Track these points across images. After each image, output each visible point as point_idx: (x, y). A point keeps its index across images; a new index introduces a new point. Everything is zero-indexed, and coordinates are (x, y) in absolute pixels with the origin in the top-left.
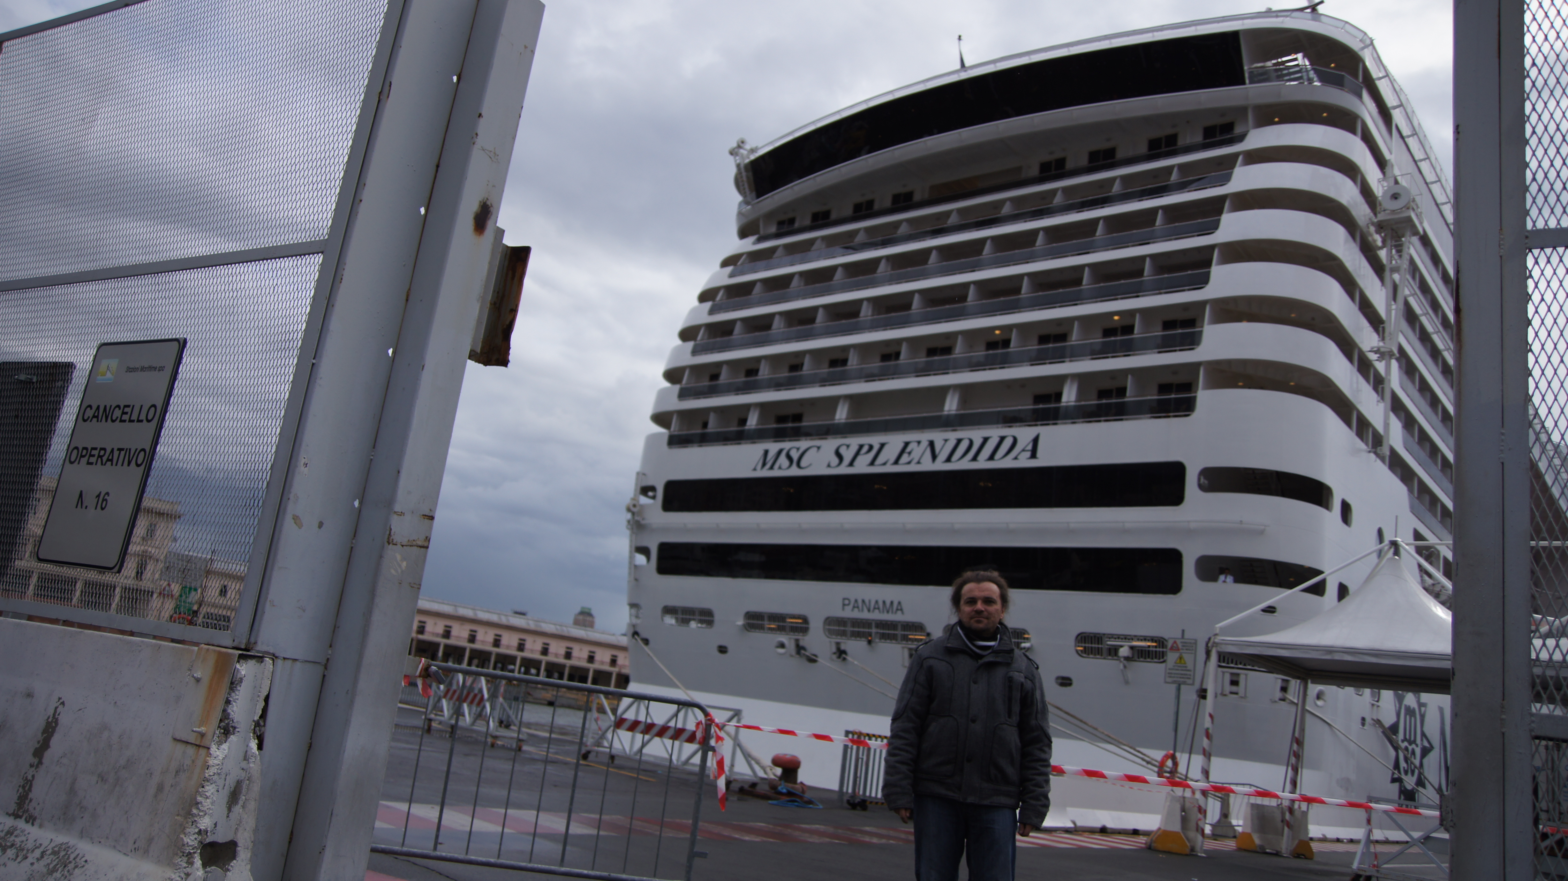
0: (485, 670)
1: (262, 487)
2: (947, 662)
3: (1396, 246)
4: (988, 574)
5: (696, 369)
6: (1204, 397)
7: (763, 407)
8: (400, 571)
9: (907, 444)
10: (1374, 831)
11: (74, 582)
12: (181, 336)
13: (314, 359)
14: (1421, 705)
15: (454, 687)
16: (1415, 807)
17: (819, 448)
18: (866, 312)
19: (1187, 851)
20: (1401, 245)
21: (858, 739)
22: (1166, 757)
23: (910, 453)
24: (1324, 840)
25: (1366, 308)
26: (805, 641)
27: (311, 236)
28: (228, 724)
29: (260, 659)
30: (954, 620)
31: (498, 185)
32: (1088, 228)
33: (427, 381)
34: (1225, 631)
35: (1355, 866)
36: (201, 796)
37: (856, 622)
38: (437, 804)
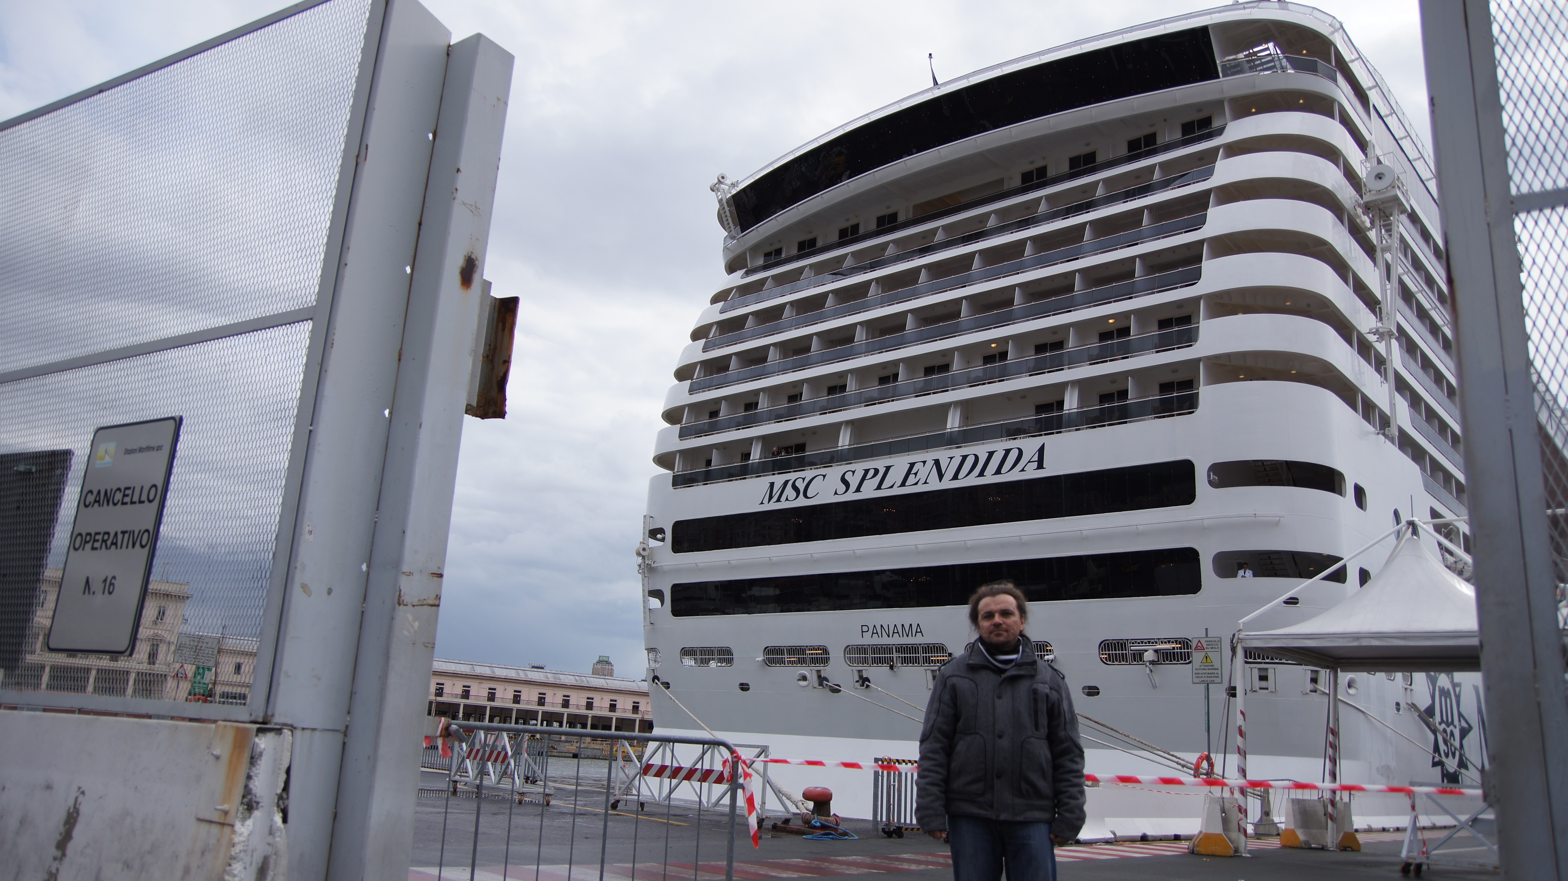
0: (507, 725)
1: (268, 558)
2: (970, 679)
3: (1384, 226)
4: (1003, 586)
5: (695, 408)
6: (1206, 392)
7: (765, 439)
8: (412, 631)
9: (912, 465)
10: (1420, 817)
11: (88, 670)
12: (177, 414)
13: (311, 425)
14: (1455, 685)
15: (477, 746)
16: (1460, 788)
17: (824, 476)
18: (860, 335)
19: (1232, 852)
20: (1390, 225)
21: (887, 765)
22: (1201, 759)
23: (916, 474)
24: (1369, 830)
25: (1361, 290)
26: (827, 671)
27: (299, 303)
28: (251, 800)
29: (278, 731)
30: (975, 636)
31: (482, 238)
32: (1075, 234)
33: (425, 437)
34: (1249, 626)
35: (1404, 854)
36: (229, 875)
37: (876, 649)
38: (468, 866)
